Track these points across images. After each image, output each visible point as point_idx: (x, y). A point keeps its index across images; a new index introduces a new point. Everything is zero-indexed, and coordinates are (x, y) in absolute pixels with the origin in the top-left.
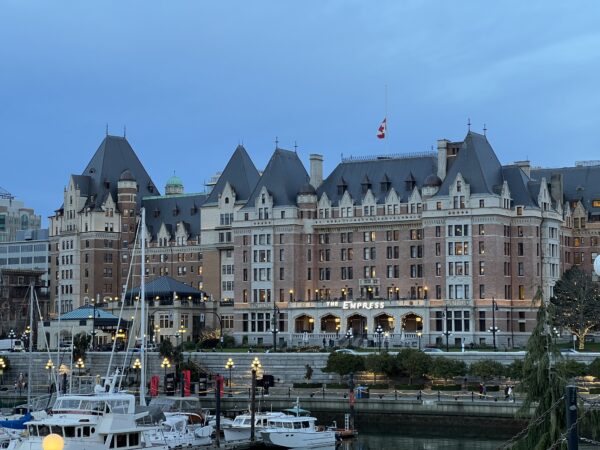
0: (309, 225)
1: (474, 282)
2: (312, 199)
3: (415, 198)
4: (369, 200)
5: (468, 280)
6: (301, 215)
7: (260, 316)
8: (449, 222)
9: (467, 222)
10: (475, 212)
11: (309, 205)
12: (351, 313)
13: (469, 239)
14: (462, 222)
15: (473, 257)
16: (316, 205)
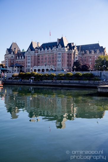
0: (36, 54)
1: (62, 63)
2: (37, 50)
3: (53, 49)
4: (46, 49)
5: (61, 63)
6: (35, 52)
7: (29, 69)
8: (58, 53)
9: (61, 52)
10: (62, 51)
11: (36, 51)
12: (42, 69)
13: (61, 56)
14: (60, 52)
15: (62, 59)
16: (38, 51)
